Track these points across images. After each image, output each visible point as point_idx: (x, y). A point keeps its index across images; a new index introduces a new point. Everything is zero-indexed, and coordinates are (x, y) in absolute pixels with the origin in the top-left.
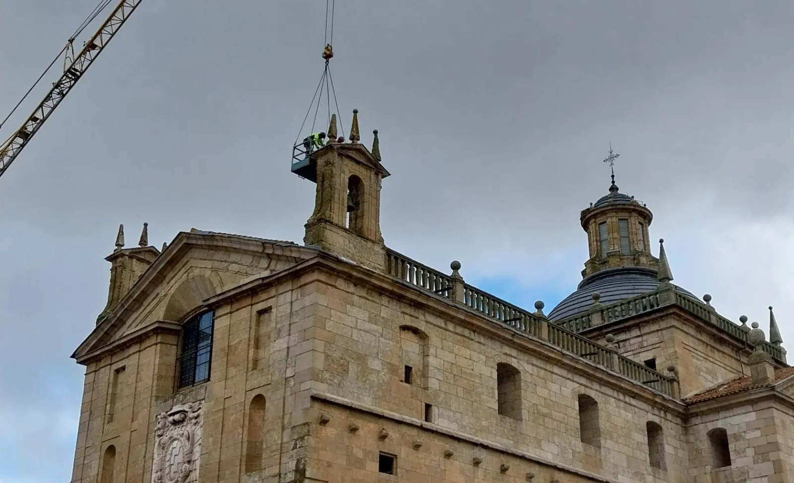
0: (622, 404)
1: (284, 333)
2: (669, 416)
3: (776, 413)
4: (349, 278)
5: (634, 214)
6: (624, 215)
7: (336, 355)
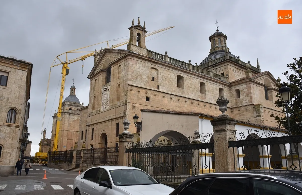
0: (212, 84)
1: (123, 71)
2: (226, 86)
3: (251, 85)
4: (137, 57)
5: (222, 37)
6: (219, 37)
7: (134, 75)
